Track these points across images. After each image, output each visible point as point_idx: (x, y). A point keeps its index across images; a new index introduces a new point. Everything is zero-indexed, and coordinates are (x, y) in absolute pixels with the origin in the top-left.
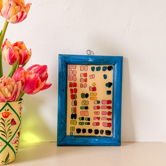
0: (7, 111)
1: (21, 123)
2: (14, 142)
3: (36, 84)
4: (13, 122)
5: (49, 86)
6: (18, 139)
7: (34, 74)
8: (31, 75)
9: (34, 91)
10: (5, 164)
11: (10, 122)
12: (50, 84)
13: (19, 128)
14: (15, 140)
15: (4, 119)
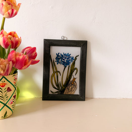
0: (4, 82)
1: (16, 89)
2: (10, 103)
3: (24, 62)
4: (9, 89)
5: (38, 62)
6: (13, 100)
7: (22, 55)
8: (20, 56)
9: (23, 68)
10: (5, 118)
11: (6, 90)
12: (38, 60)
13: (14, 93)
14: (11, 102)
15: (2, 88)
